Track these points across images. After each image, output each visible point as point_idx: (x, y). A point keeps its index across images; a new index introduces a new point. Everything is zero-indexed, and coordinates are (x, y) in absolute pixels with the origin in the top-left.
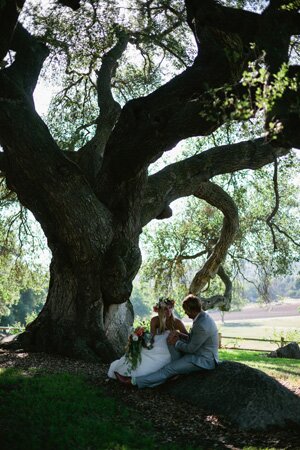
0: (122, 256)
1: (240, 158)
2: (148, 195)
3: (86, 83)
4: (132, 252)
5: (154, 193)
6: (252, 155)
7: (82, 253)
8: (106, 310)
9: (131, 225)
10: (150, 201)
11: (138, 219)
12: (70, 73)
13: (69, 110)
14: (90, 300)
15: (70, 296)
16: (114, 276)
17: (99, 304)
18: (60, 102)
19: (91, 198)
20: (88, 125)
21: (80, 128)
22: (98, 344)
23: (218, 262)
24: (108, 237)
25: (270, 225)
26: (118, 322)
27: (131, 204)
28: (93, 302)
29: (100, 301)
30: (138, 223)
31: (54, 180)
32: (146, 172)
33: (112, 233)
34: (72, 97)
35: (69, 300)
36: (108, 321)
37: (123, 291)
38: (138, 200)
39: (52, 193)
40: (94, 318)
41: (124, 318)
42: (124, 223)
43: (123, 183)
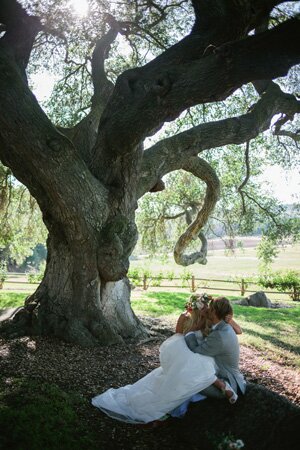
0: (119, 233)
1: (227, 133)
2: (143, 169)
3: (83, 72)
4: (129, 228)
5: (148, 168)
6: (237, 131)
7: (77, 232)
8: (103, 286)
9: (127, 201)
10: (144, 175)
11: (134, 194)
12: (68, 63)
13: (68, 96)
14: (86, 279)
15: (67, 273)
16: (111, 255)
17: (96, 283)
18: (62, 89)
19: (85, 174)
20: (85, 108)
21: (78, 111)
22: (95, 326)
23: (200, 227)
24: (104, 214)
25: (241, 193)
26: (115, 298)
27: (127, 179)
28: (89, 282)
29: (97, 279)
30: (134, 198)
31: (44, 156)
32: (141, 147)
33: (107, 211)
34: (71, 85)
35: (66, 277)
36: (104, 297)
37: (120, 269)
38: (134, 176)
39: (42, 170)
40: (91, 298)
41: (121, 294)
42: (120, 199)
43: (119, 158)
